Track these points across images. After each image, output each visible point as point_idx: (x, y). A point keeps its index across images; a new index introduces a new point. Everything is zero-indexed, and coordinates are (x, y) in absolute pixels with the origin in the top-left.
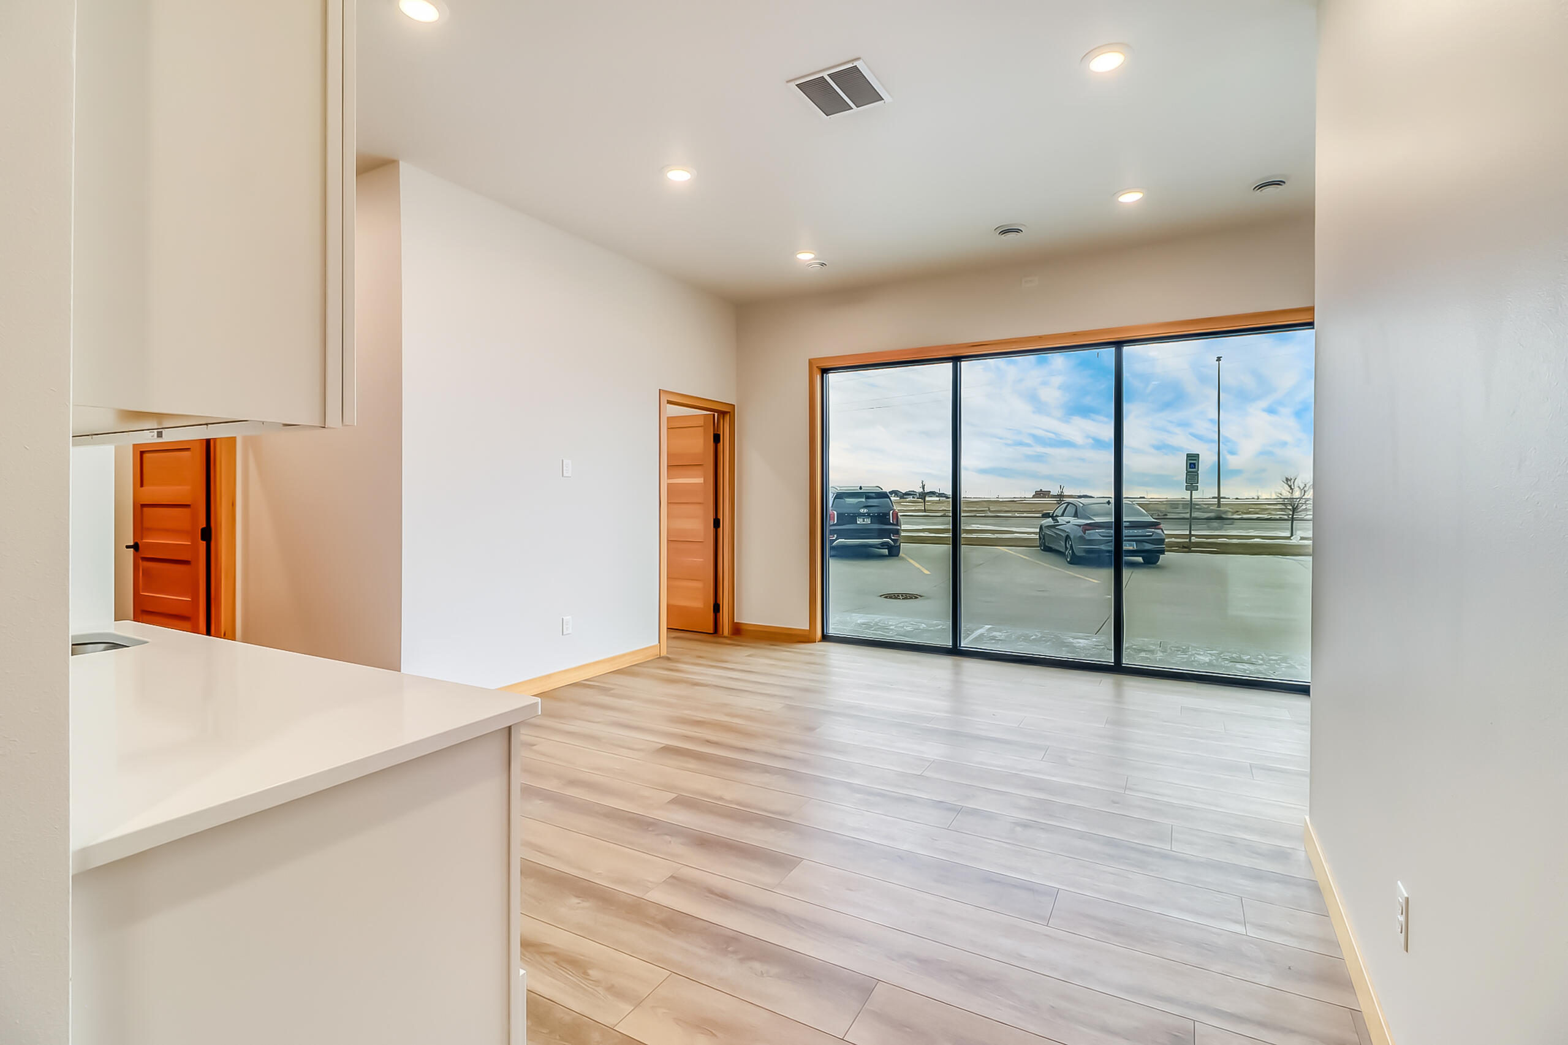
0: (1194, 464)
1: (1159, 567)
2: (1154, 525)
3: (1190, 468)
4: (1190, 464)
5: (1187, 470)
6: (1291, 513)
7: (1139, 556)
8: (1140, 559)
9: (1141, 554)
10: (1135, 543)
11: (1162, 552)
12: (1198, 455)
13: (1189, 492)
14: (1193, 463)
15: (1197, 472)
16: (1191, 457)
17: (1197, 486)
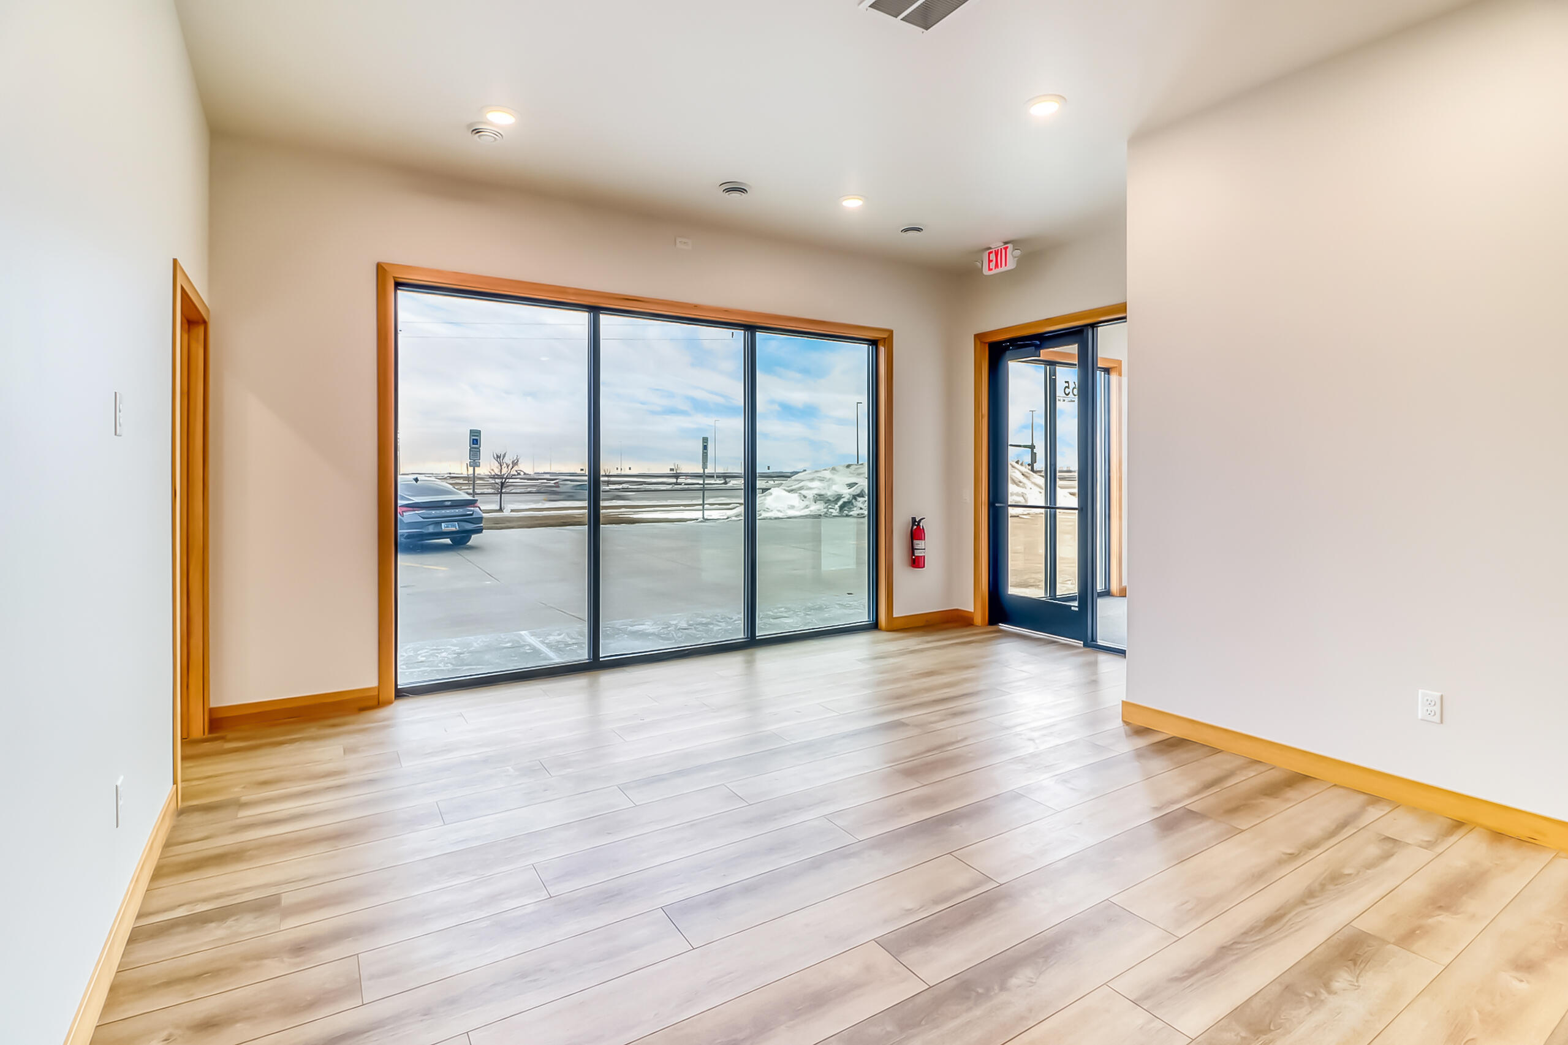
0: (477, 440)
1: (471, 548)
2: (472, 503)
3: (473, 444)
4: (473, 440)
5: (470, 446)
6: (500, 487)
7: (447, 538)
8: (448, 541)
9: (449, 536)
10: (456, 523)
11: (479, 531)
12: (480, 431)
13: (472, 468)
14: (475, 439)
15: (478, 449)
16: (474, 433)
17: (479, 463)
